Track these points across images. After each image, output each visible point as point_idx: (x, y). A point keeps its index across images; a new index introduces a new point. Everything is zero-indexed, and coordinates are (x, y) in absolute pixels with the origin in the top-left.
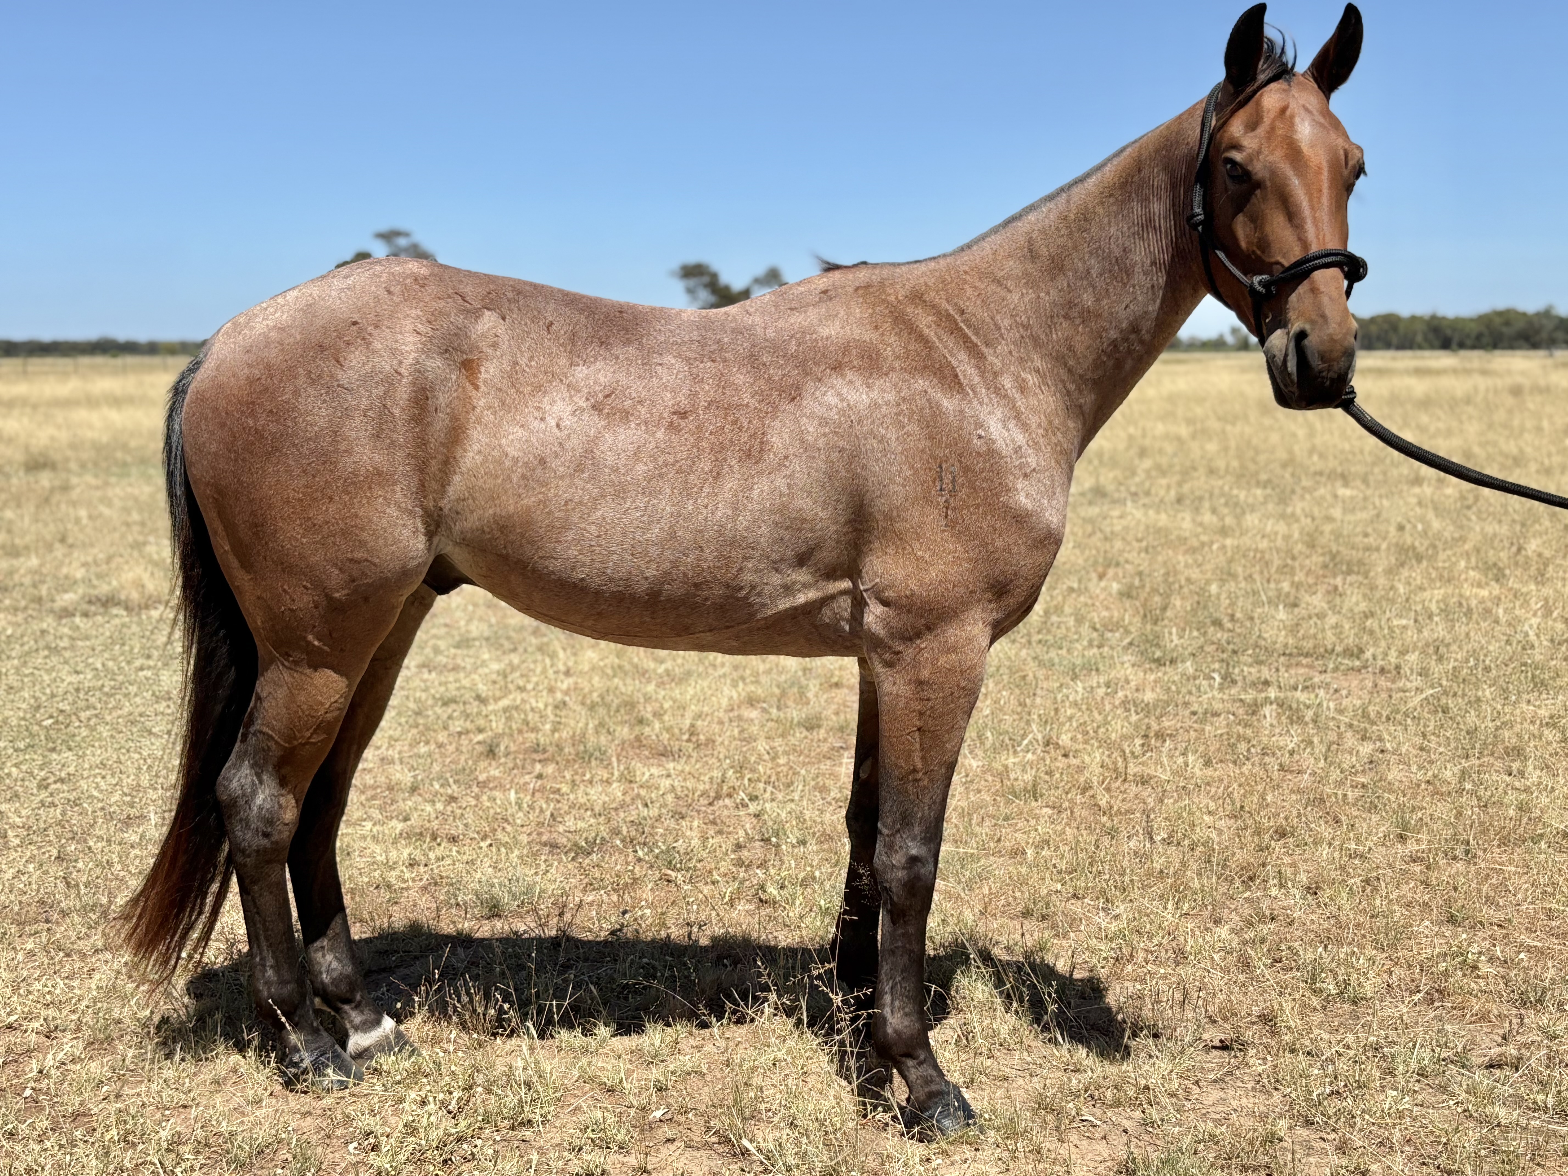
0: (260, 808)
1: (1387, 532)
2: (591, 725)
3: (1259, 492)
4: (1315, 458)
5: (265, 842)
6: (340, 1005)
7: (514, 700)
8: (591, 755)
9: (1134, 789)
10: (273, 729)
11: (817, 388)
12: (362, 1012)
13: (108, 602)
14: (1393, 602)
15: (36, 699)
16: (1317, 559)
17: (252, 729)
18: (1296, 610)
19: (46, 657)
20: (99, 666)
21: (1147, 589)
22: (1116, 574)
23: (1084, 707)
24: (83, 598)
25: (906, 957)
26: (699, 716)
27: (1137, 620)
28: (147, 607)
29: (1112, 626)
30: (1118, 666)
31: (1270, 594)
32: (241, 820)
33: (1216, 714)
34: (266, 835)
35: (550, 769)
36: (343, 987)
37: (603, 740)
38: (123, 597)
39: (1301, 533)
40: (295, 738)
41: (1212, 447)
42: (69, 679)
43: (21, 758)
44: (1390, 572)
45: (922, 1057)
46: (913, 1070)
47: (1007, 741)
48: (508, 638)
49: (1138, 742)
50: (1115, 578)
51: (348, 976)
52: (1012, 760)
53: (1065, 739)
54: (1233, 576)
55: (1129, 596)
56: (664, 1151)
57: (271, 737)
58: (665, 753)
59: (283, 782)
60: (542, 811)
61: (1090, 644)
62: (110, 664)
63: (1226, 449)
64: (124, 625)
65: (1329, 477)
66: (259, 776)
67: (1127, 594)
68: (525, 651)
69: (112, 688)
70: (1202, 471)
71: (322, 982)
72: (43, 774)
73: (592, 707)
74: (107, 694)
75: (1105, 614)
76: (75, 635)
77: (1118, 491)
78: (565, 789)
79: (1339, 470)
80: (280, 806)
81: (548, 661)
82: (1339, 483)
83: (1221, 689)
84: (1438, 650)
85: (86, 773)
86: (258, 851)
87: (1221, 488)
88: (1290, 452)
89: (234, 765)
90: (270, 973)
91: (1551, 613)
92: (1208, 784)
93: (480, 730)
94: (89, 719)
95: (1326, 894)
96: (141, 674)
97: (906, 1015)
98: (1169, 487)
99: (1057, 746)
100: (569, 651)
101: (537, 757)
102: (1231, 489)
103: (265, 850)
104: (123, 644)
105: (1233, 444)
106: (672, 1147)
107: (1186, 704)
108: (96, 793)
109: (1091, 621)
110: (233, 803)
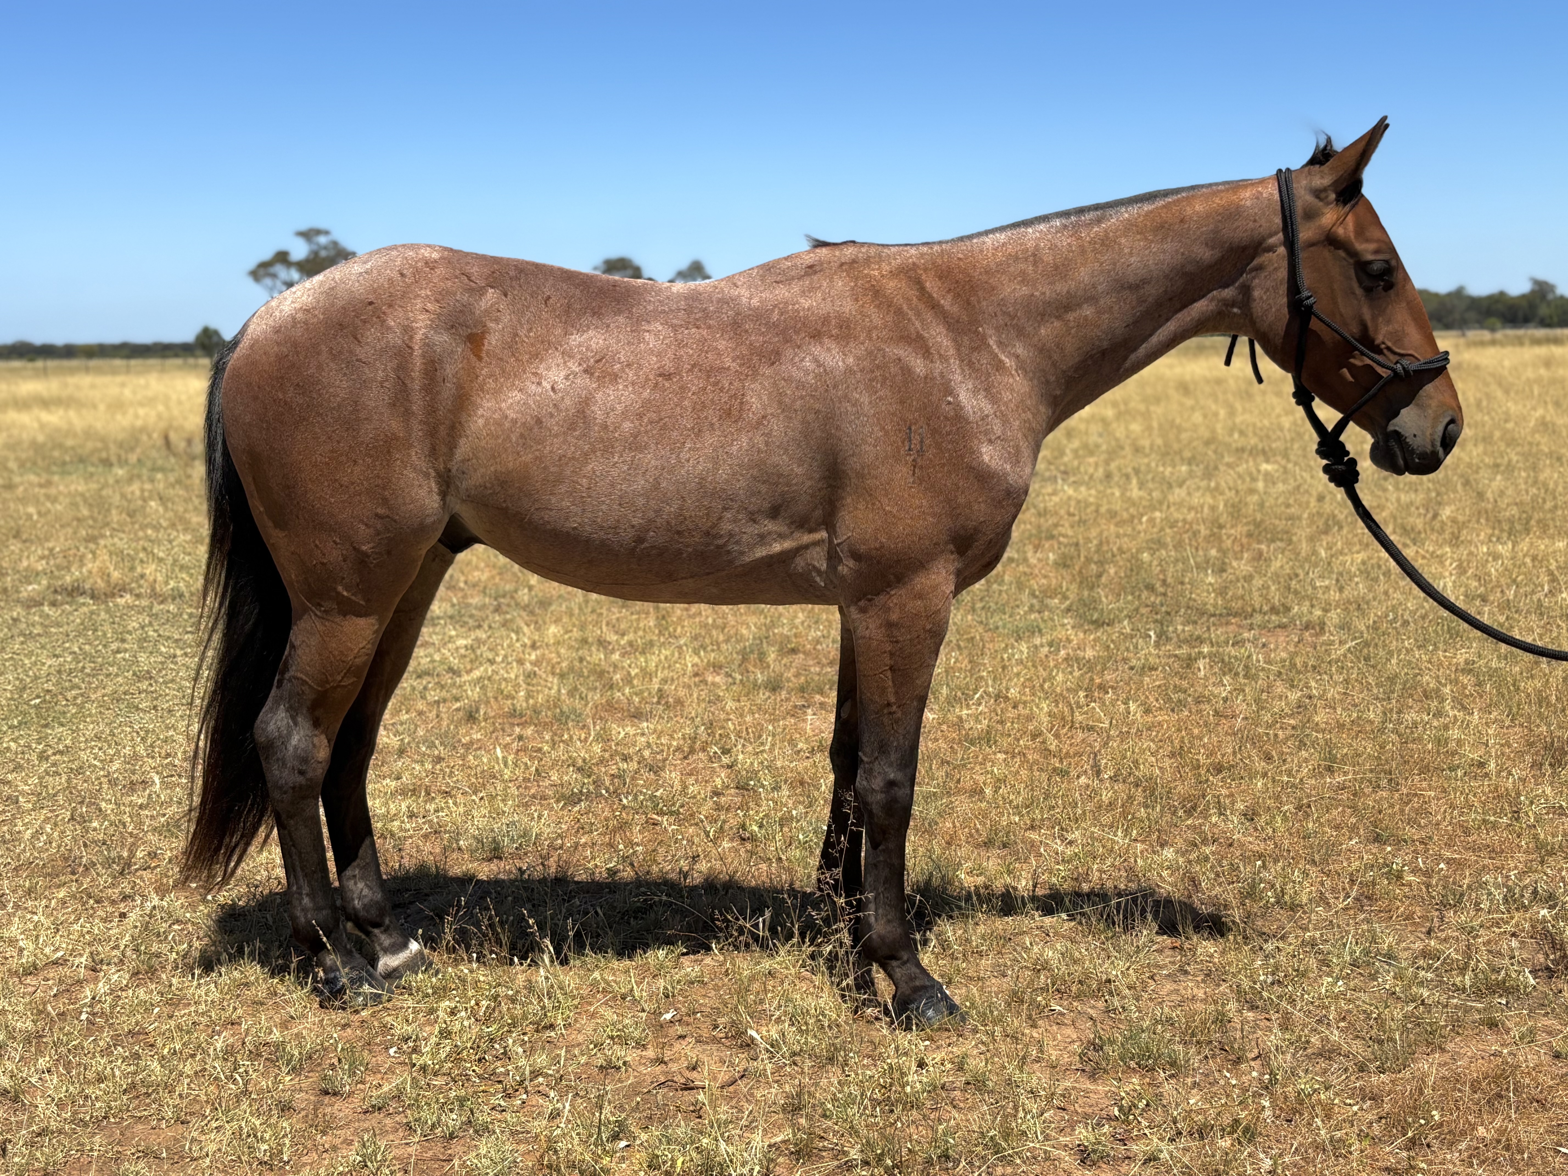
0: (296, 748)
1: (1308, 503)
2: (563, 691)
3: (1184, 468)
4: (1236, 436)
5: (300, 779)
6: (371, 929)
7: (486, 670)
8: (568, 717)
9: (1080, 735)
10: (307, 675)
11: (796, 354)
12: (391, 935)
13: (74, 591)
14: (1316, 565)
15: (21, 680)
16: (1240, 530)
17: (287, 676)
18: (1225, 575)
19: (22, 643)
20: (76, 649)
21: (1082, 559)
22: (1052, 546)
23: (1030, 664)
24: (49, 587)
25: (887, 870)
26: (664, 681)
27: (1074, 587)
28: (113, 595)
29: (1049, 592)
30: (1059, 628)
31: (1199, 559)
32: (278, 760)
33: (1153, 669)
34: (301, 773)
35: (529, 731)
36: (374, 912)
37: (578, 704)
38: (87, 586)
39: (1225, 505)
40: (328, 682)
41: (1136, 427)
42: (49, 663)
43: (17, 734)
44: (1311, 539)
45: (905, 958)
46: (897, 970)
47: (959, 694)
48: (471, 616)
49: (1082, 694)
50: (1052, 549)
51: (377, 902)
52: (965, 712)
53: (1013, 693)
54: (1164, 545)
55: (1065, 566)
56: (677, 1046)
57: (304, 682)
58: (637, 715)
59: (316, 723)
60: (527, 767)
61: (1031, 609)
62: (87, 647)
63: (1149, 428)
64: (92, 613)
65: (1251, 453)
66: (293, 718)
67: (1064, 563)
68: (490, 627)
69: (93, 669)
70: (1128, 450)
71: (354, 908)
72: (41, 747)
73: (562, 676)
74: (89, 675)
75: (1044, 581)
76: (46, 623)
77: (1048, 470)
78: (546, 748)
79: (1260, 446)
80: (314, 746)
81: (514, 636)
82: (1261, 458)
83: (1157, 645)
84: (1360, 606)
85: (82, 745)
86: (293, 788)
87: (1148, 465)
88: (1213, 431)
89: (271, 709)
90: (306, 901)
91: (1465, 572)
92: (1149, 729)
93: (457, 700)
94: (75, 698)
95: (1262, 821)
96: (119, 656)
97: (889, 921)
98: (1097, 465)
99: (1007, 698)
100: (532, 627)
101: (516, 721)
102: (1157, 466)
103: (301, 786)
104: (95, 630)
105: (1155, 424)
106: (684, 1043)
107: (1125, 660)
108: (96, 762)
109: (1030, 587)
110: (270, 745)
